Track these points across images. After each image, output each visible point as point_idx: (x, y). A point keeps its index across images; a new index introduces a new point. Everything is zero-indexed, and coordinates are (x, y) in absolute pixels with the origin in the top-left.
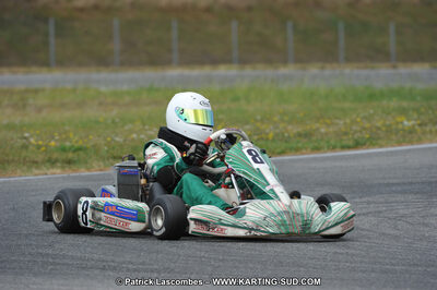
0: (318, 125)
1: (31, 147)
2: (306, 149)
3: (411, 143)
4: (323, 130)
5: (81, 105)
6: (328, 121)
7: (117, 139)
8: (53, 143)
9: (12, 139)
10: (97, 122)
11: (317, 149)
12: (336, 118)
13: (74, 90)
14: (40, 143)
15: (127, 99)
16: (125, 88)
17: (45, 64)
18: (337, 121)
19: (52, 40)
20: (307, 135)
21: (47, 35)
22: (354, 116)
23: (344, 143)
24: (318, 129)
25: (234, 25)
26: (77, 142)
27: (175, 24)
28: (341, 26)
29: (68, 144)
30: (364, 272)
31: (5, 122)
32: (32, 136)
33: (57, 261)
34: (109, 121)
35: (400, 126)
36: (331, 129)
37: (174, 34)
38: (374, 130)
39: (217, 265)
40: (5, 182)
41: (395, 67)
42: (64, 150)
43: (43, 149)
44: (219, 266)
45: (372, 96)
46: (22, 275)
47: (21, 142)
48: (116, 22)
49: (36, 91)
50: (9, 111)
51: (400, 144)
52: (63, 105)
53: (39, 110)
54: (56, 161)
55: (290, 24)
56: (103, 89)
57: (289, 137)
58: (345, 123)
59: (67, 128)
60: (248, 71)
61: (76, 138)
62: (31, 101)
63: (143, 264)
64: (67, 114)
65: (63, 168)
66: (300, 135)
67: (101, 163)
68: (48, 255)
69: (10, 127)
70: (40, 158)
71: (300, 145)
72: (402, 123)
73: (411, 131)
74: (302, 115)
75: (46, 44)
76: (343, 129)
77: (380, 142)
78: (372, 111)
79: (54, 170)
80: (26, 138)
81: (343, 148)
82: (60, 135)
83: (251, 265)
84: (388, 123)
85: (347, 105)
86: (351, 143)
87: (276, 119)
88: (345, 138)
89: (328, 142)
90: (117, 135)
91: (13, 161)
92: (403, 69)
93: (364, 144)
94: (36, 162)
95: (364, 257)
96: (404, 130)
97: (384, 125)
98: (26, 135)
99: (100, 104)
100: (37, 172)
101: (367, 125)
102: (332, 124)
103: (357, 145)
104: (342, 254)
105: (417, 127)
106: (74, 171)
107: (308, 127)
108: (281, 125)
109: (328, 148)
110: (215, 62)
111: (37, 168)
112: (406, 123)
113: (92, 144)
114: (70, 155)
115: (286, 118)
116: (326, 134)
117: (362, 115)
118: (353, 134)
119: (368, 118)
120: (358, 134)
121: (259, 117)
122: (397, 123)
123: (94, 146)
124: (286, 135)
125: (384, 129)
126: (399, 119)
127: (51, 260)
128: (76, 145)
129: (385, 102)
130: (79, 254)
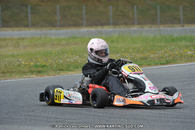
0: (149, 54)
1: (22, 66)
2: (145, 65)
3: (191, 61)
4: (152, 56)
5: (43, 45)
6: (154, 52)
7: (60, 61)
8: (32, 63)
9: (14, 61)
10: (51, 53)
11: (149, 65)
12: (158, 50)
13: (40, 38)
14: (26, 63)
15: (64, 42)
16: (63, 37)
17: (27, 26)
18: (158, 52)
19: (29, 15)
20: (145, 58)
21: (27, 12)
22: (166, 49)
23: (161, 62)
24: (149, 56)
25: (111, 7)
26: (43, 62)
27: (84, 7)
28: (158, 7)
29: (39, 64)
30: (173, 122)
31: (10, 53)
32: (22, 61)
33: (36, 118)
34: (57, 53)
35: (186, 54)
36: (156, 56)
37: (84, 11)
38: (175, 56)
39: (107, 119)
40: (11, 82)
41: (183, 26)
42: (37, 66)
43: (28, 66)
44: (109, 120)
45: (173, 40)
46: (21, 125)
47: (17, 63)
48: (58, 7)
49: (23, 39)
50: (11, 48)
51: (186, 62)
52: (35, 45)
53: (25, 48)
54: (34, 71)
55: (135, 7)
56: (53, 37)
57: (137, 59)
58: (162, 53)
59: (38, 56)
60: (118, 29)
61: (43, 61)
62: (21, 44)
63: (75, 119)
64: (38, 49)
65: (37, 74)
66: (141, 58)
67: (54, 73)
68: (32, 115)
69: (13, 56)
70: (26, 70)
71: (142, 63)
72: (187, 52)
73: (191, 56)
74: (142, 49)
75: (27, 17)
76: (161, 56)
77: (177, 61)
78: (174, 47)
79: (33, 76)
80: (20, 61)
81: (161, 64)
82: (35, 59)
83: (123, 120)
84: (181, 53)
85: (162, 44)
86: (164, 62)
87: (131, 51)
88: (162, 59)
89: (154, 62)
90: (60, 60)
91: (15, 72)
92: (187, 27)
93: (170, 62)
94: (25, 72)
95: (172, 115)
96: (188, 56)
97: (179, 53)
98: (20, 60)
99: (52, 45)
100: (25, 76)
101: (171, 53)
102: (156, 53)
103: (167, 63)
104: (163, 114)
105: (194, 54)
106: (42, 76)
107: (145, 55)
108: (133, 54)
109: (155, 64)
110: (102, 25)
111: (25, 75)
112: (189, 52)
113: (49, 63)
114: (40, 69)
115: (135, 51)
116: (153, 58)
117: (169, 49)
118: (165, 58)
119: (172, 50)
120: (168, 58)
121: (123, 50)
122: (185, 52)
123: (50, 65)
124: (136, 59)
125: (179, 55)
126: (185, 51)
127: (33, 118)
128: (42, 64)
129: (179, 43)
130: (46, 115)
